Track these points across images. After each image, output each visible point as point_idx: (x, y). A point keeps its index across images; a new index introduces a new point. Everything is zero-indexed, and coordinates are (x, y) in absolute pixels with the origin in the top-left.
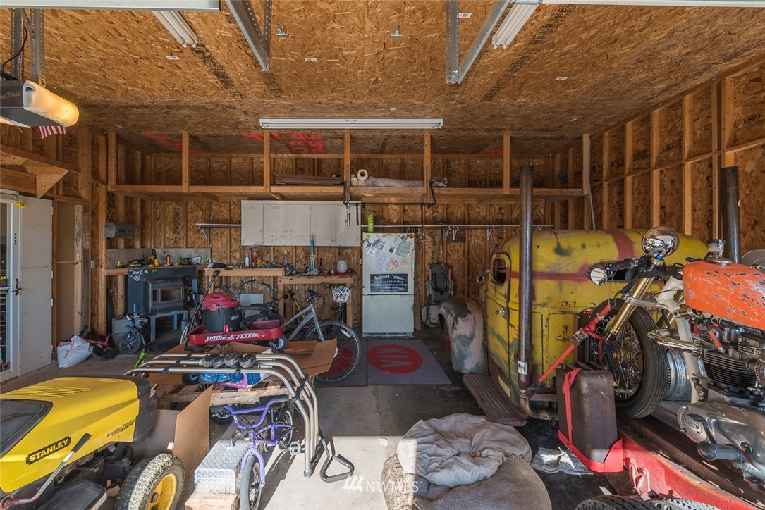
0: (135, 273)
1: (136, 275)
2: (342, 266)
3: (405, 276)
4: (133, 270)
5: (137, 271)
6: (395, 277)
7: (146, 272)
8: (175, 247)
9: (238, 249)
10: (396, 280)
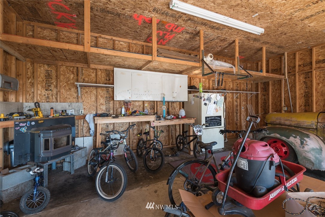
0: (21, 125)
1: (23, 127)
2: (183, 113)
3: (220, 117)
4: (20, 123)
5: (23, 122)
6: (216, 118)
7: (33, 123)
8: (47, 102)
9: (104, 103)
10: (217, 119)
